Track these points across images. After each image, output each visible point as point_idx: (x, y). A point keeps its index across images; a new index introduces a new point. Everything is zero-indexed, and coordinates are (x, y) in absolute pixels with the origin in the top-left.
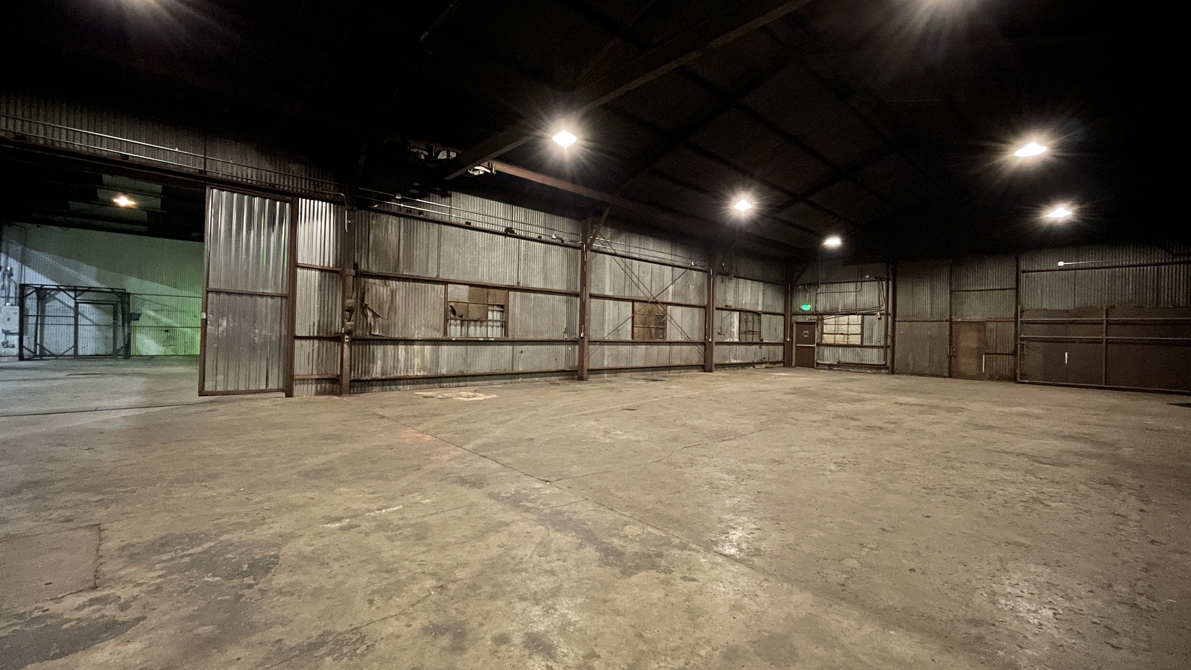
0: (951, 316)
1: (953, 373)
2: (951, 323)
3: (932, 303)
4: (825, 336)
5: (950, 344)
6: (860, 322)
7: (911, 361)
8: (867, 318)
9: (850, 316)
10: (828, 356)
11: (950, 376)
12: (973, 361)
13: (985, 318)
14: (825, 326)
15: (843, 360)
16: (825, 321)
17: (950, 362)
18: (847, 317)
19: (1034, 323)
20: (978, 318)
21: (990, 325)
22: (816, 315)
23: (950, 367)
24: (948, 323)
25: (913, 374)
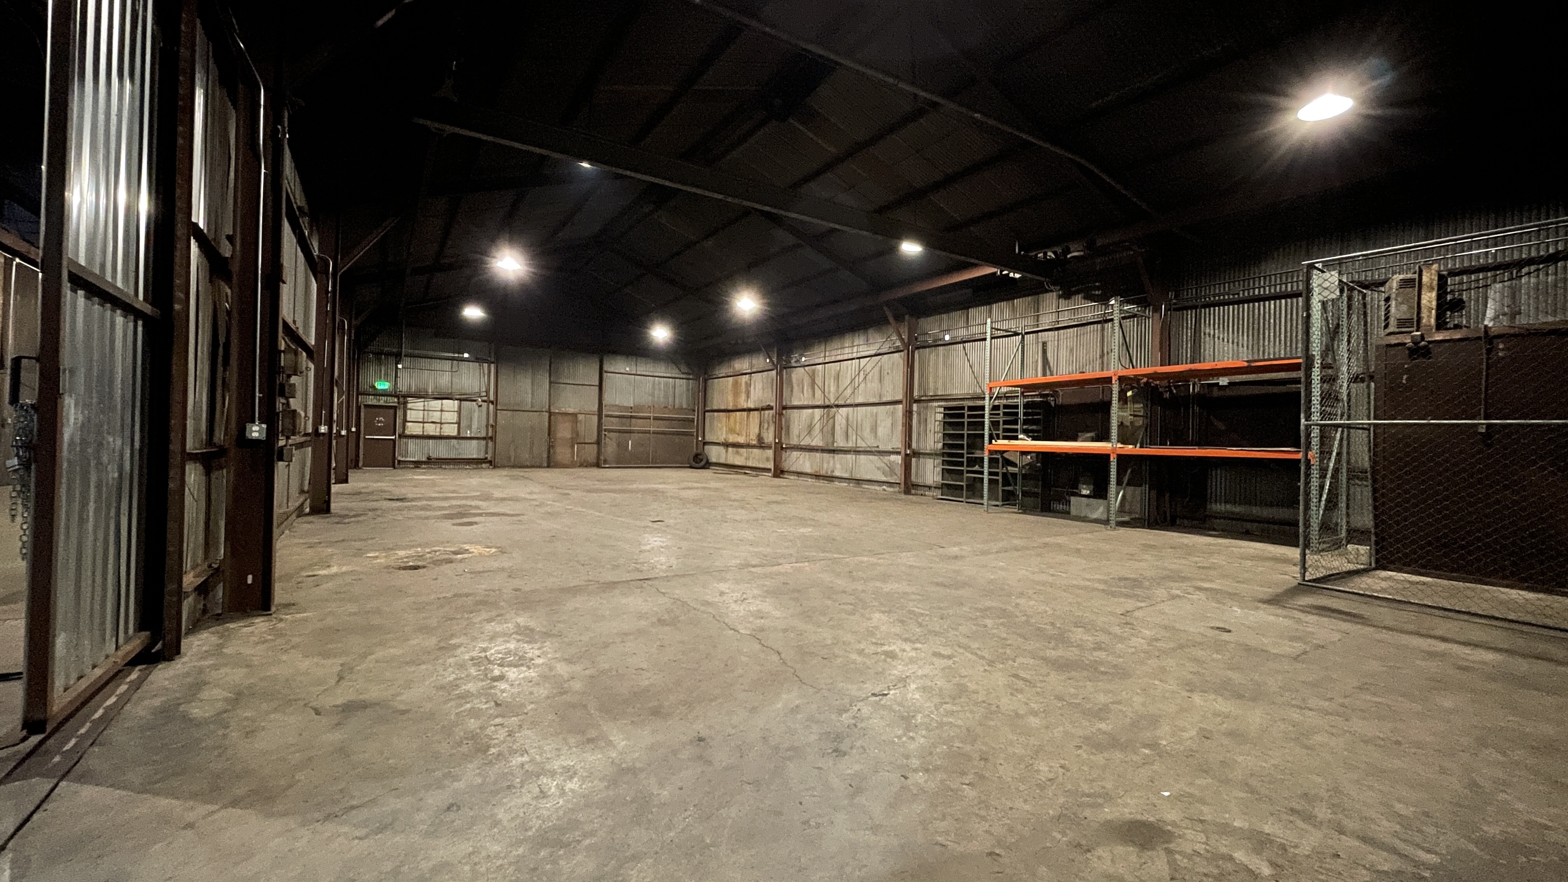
0: (550, 406)
1: (551, 463)
2: (550, 414)
3: (533, 394)
4: (408, 424)
5: (549, 435)
6: (456, 409)
7: (512, 454)
8: (464, 403)
9: (444, 401)
10: (414, 451)
11: (548, 466)
12: (569, 450)
13: (577, 411)
14: (409, 412)
15: (434, 455)
16: (409, 406)
17: (549, 452)
18: (440, 402)
19: (611, 416)
20: (571, 410)
21: (580, 417)
22: (395, 396)
23: (548, 457)
24: (547, 414)
25: (514, 466)
